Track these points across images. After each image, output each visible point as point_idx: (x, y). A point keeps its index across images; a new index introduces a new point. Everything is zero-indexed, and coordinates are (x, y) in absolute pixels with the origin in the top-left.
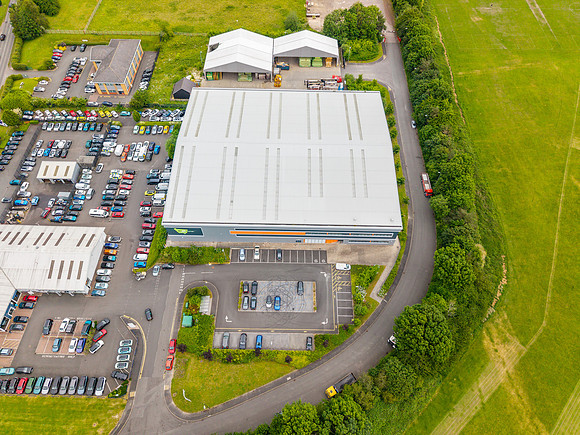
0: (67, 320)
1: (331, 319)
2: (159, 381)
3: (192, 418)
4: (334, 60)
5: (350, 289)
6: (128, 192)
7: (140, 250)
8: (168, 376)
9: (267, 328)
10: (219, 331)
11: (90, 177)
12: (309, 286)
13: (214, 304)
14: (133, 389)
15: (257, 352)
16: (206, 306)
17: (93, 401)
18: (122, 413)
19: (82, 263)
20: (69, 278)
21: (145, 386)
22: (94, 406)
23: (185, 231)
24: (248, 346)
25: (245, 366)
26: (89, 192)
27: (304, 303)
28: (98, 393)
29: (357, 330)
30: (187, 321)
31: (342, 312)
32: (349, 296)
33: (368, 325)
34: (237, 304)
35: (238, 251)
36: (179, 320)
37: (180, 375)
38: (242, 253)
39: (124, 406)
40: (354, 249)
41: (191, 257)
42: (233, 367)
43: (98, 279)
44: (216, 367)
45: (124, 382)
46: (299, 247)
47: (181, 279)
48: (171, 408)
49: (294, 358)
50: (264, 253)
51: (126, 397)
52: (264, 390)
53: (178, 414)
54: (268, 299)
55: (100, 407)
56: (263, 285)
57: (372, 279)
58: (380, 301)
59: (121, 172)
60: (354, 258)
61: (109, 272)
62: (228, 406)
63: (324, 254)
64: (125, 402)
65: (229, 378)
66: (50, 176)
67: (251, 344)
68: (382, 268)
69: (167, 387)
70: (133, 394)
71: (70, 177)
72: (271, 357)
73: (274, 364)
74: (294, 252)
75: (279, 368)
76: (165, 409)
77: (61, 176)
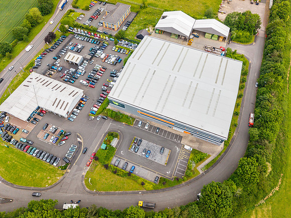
0: (54, 127)
1: (172, 172)
2: (81, 170)
3: (90, 193)
4: (225, 38)
5: (188, 161)
6: (100, 77)
7: (95, 106)
8: (86, 169)
9: (139, 164)
10: (116, 157)
11: (86, 65)
12: (167, 151)
13: (118, 143)
14: (70, 168)
15: (129, 174)
16: (114, 143)
17: (51, 167)
18: (61, 177)
19: (68, 103)
20: (60, 108)
21: (75, 169)
22: (51, 169)
23: (117, 104)
24: (127, 169)
25: (122, 178)
26: (83, 72)
27: (161, 159)
28: (55, 164)
29: (183, 183)
30: (104, 146)
31: (179, 171)
32: (186, 164)
33: (190, 182)
34: (129, 147)
35: (139, 121)
36: (100, 145)
37: (91, 171)
38: (140, 123)
39: (63, 174)
40: (198, 141)
41: (117, 117)
42: (117, 177)
43: (73, 113)
44: (108, 174)
45: (67, 164)
46: (169, 130)
47: (109, 125)
48: (82, 184)
49: (146, 184)
50: (150, 126)
51: (65, 171)
52: (126, 194)
53: (84, 188)
54: (145, 151)
55: (53, 171)
56: (144, 142)
57: (201, 160)
58: (201, 172)
59: (100, 67)
60: (196, 146)
61: (79, 111)
62: (107, 194)
63: (181, 138)
64: (64, 173)
65: (113, 181)
66: (70, 59)
67: (128, 169)
68: (209, 156)
69: (84, 174)
70: (69, 171)
71: (77, 62)
72: (135, 179)
73: (135, 183)
74: (166, 131)
75: (137, 186)
76: (80, 183)
77: (74, 61)
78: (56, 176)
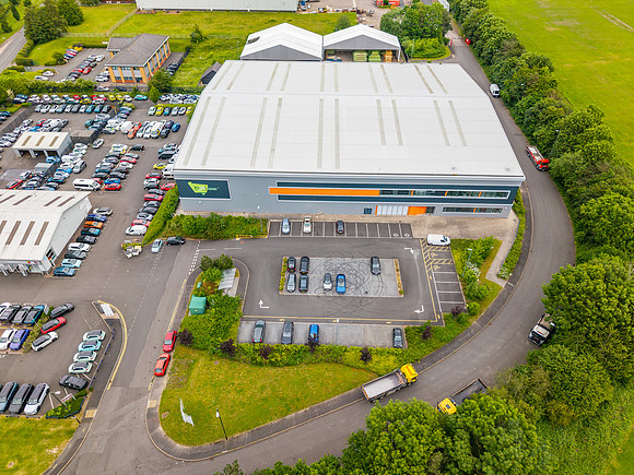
1: (428, 306)
2: (140, 394)
3: (193, 456)
4: (394, 53)
5: (453, 268)
6: (131, 166)
7: (136, 221)
8: (157, 386)
10: (248, 320)
11: (84, 152)
12: (389, 266)
14: (93, 405)
15: (313, 343)
17: (19, 423)
18: (67, 444)
19: (46, 224)
20: (22, 243)
21: (115, 401)
23: (203, 189)
24: (296, 341)
26: (79, 164)
27: (386, 284)
28: (30, 409)
29: (474, 322)
30: (197, 303)
31: (447, 297)
32: (453, 278)
33: (490, 315)
34: (277, 286)
35: (279, 225)
36: (186, 302)
37: (177, 384)
38: (285, 223)
39: (70, 433)
40: (451, 223)
41: (210, 230)
42: (272, 371)
43: (67, 254)
45: (83, 392)
46: (368, 219)
51: (79, 417)
54: (327, 277)
56: (318, 265)
57: (486, 255)
58: (502, 284)
60: (455, 232)
63: (407, 227)
66: (31, 146)
67: (301, 336)
68: (498, 245)
69: (152, 403)
70: (92, 413)
71: (56, 147)
72: (335, 357)
73: (338, 367)
74: (361, 225)
75: (350, 374)
77: (45, 146)
78: (42, 449)
